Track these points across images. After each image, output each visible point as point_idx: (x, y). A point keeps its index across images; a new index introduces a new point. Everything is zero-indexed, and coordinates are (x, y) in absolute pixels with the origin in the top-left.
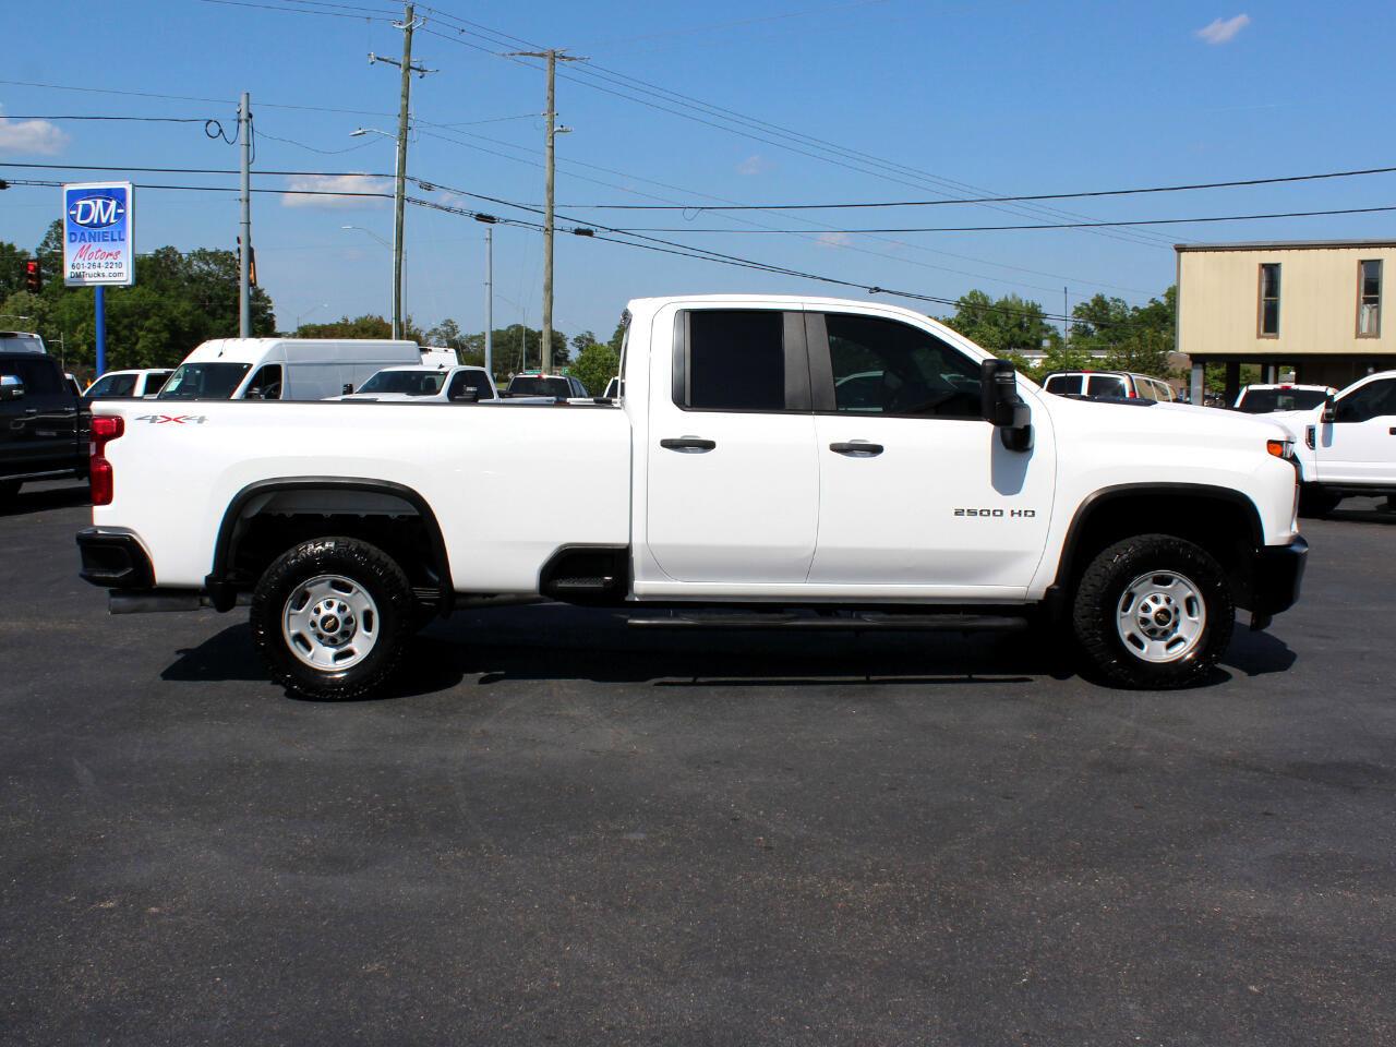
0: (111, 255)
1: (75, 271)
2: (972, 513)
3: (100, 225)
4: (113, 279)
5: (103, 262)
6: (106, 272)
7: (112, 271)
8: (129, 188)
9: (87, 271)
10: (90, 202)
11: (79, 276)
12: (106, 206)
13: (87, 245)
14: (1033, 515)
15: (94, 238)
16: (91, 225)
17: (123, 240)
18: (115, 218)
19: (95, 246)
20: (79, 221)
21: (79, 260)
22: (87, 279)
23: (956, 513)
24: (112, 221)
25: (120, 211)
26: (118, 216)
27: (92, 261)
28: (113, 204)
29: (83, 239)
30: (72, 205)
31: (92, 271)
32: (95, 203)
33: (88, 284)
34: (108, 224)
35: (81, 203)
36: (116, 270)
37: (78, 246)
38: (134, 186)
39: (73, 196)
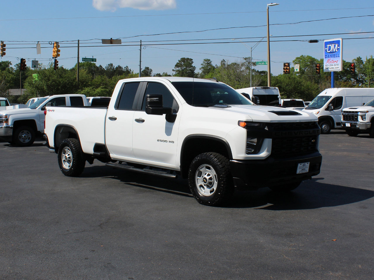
0: (335, 61)
1: (326, 67)
2: (161, 141)
3: (333, 52)
4: (336, 69)
5: (333, 64)
6: (334, 67)
7: (336, 67)
8: (341, 40)
9: (329, 67)
10: (330, 45)
11: (327, 69)
12: (335, 46)
13: (329, 59)
14: (174, 143)
15: (331, 56)
16: (331, 52)
17: (339, 57)
18: (337, 50)
19: (332, 59)
20: (327, 51)
21: (327, 64)
22: (329, 69)
23: (158, 141)
24: (336, 51)
25: (338, 47)
26: (338, 49)
27: (331, 64)
28: (337, 45)
29: (328, 57)
30: (326, 47)
31: (331, 67)
32: (332, 45)
33: (330, 71)
34: (335, 52)
35: (328, 46)
36: (337, 66)
37: (327, 59)
38: (342, 39)
39: (326, 43)
